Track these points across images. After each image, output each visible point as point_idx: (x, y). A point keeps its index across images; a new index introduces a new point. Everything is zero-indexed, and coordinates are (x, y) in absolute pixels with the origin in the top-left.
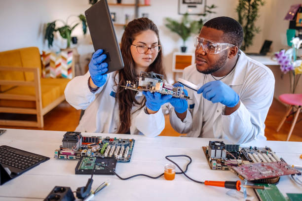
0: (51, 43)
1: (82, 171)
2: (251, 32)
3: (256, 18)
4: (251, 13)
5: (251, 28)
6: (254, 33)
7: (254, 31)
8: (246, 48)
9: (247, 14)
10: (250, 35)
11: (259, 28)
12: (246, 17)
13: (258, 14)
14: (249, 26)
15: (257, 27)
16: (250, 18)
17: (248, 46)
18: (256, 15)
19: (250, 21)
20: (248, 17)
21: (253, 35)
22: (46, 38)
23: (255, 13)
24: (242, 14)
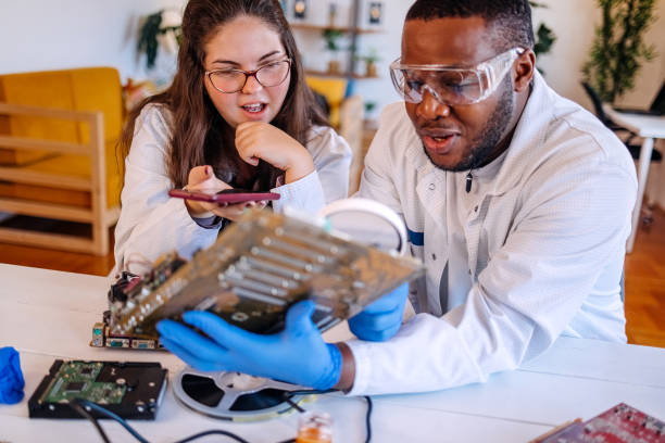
0: (151, 61)
1: (52, 408)
2: (631, 58)
3: (649, 22)
4: (636, 10)
5: (634, 47)
6: (639, 60)
7: (639, 55)
8: (617, 97)
9: (625, 13)
10: (630, 63)
11: (652, 48)
12: (621, 20)
13: (654, 13)
14: (629, 43)
15: (648, 46)
16: (632, 22)
17: (621, 91)
18: (647, 16)
19: (632, 31)
20: (627, 20)
21: (636, 66)
22: (139, 47)
23: (647, 12)
24: (614, 12)
